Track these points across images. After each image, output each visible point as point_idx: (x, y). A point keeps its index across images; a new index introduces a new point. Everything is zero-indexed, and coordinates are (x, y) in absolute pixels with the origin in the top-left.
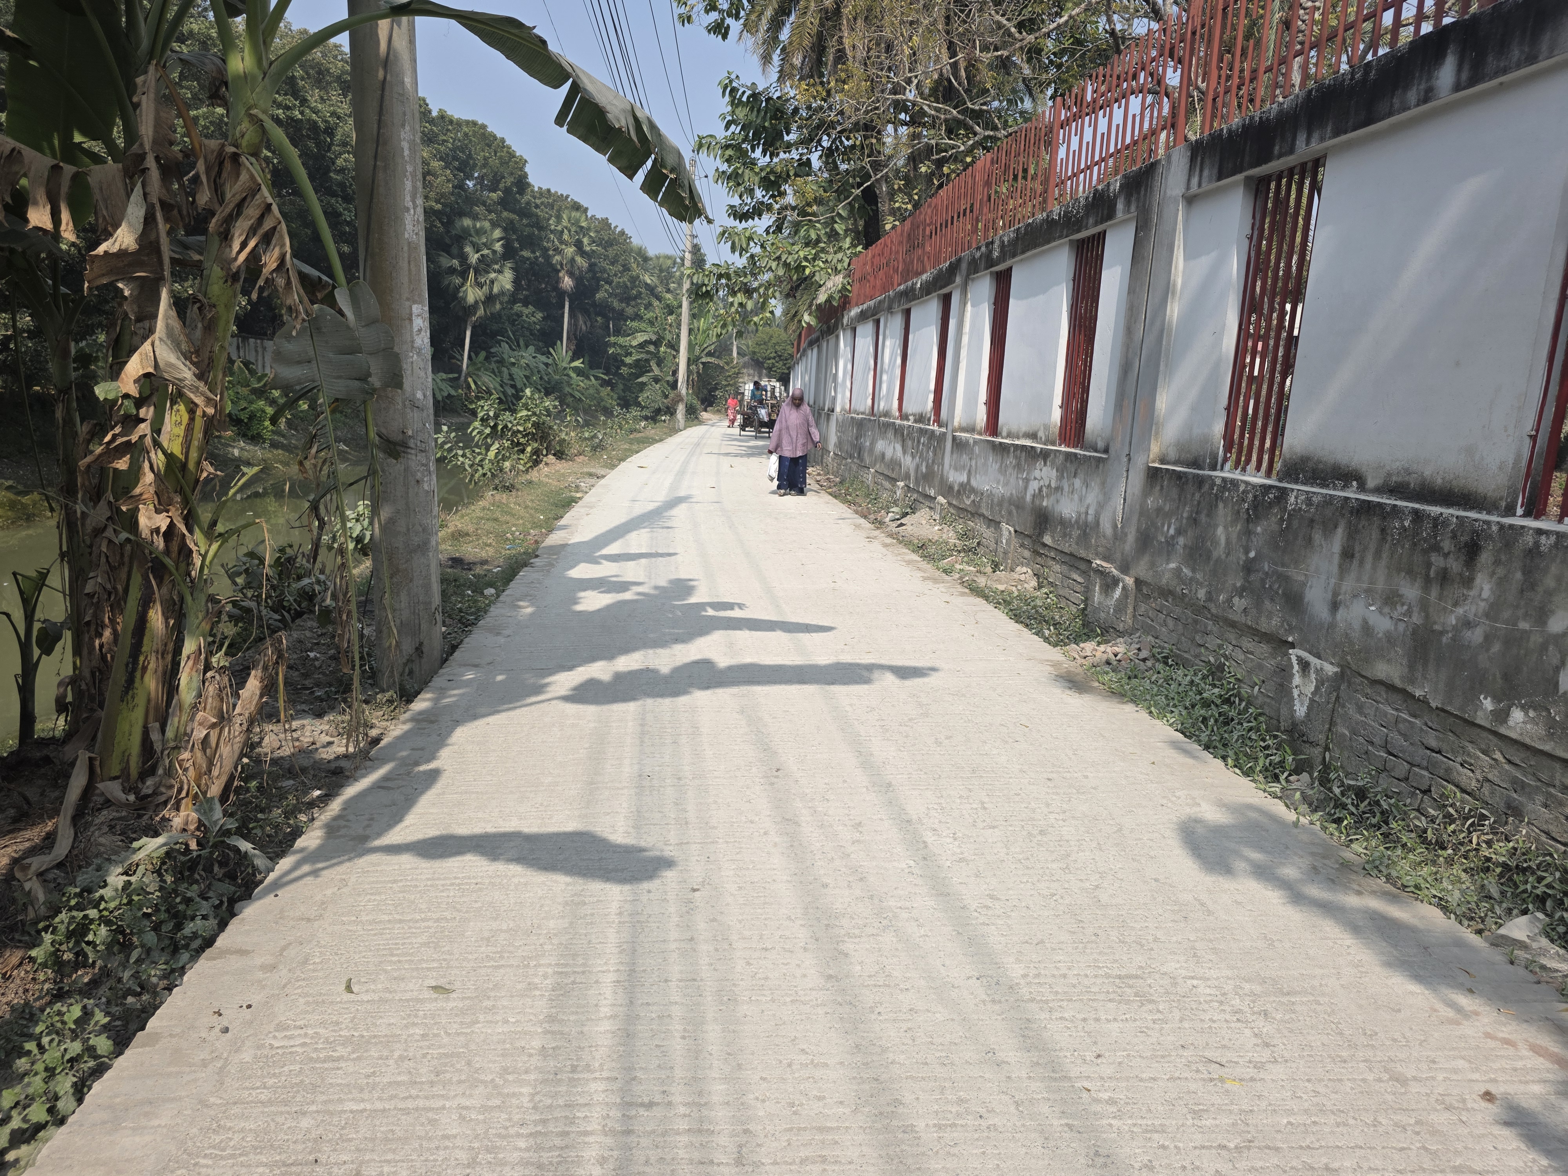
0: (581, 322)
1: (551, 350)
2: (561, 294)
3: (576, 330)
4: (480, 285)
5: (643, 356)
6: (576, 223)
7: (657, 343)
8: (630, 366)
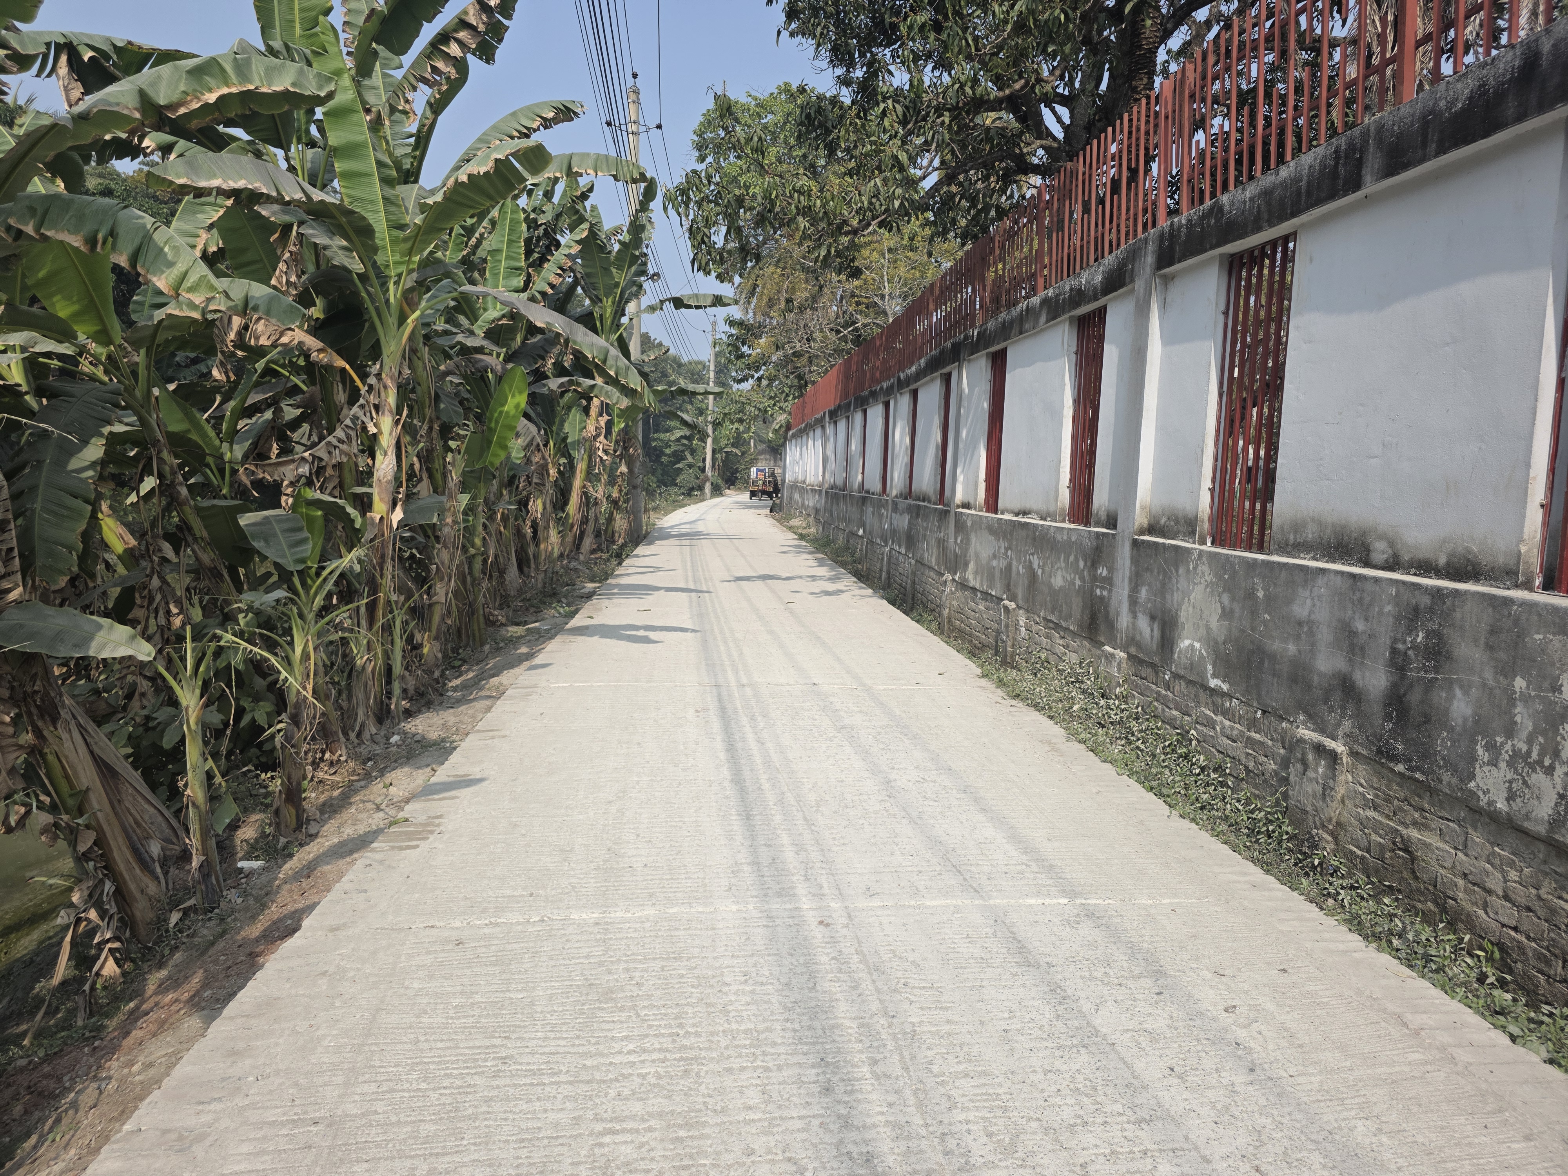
5: (681, 448)
7: (690, 438)
8: (668, 456)
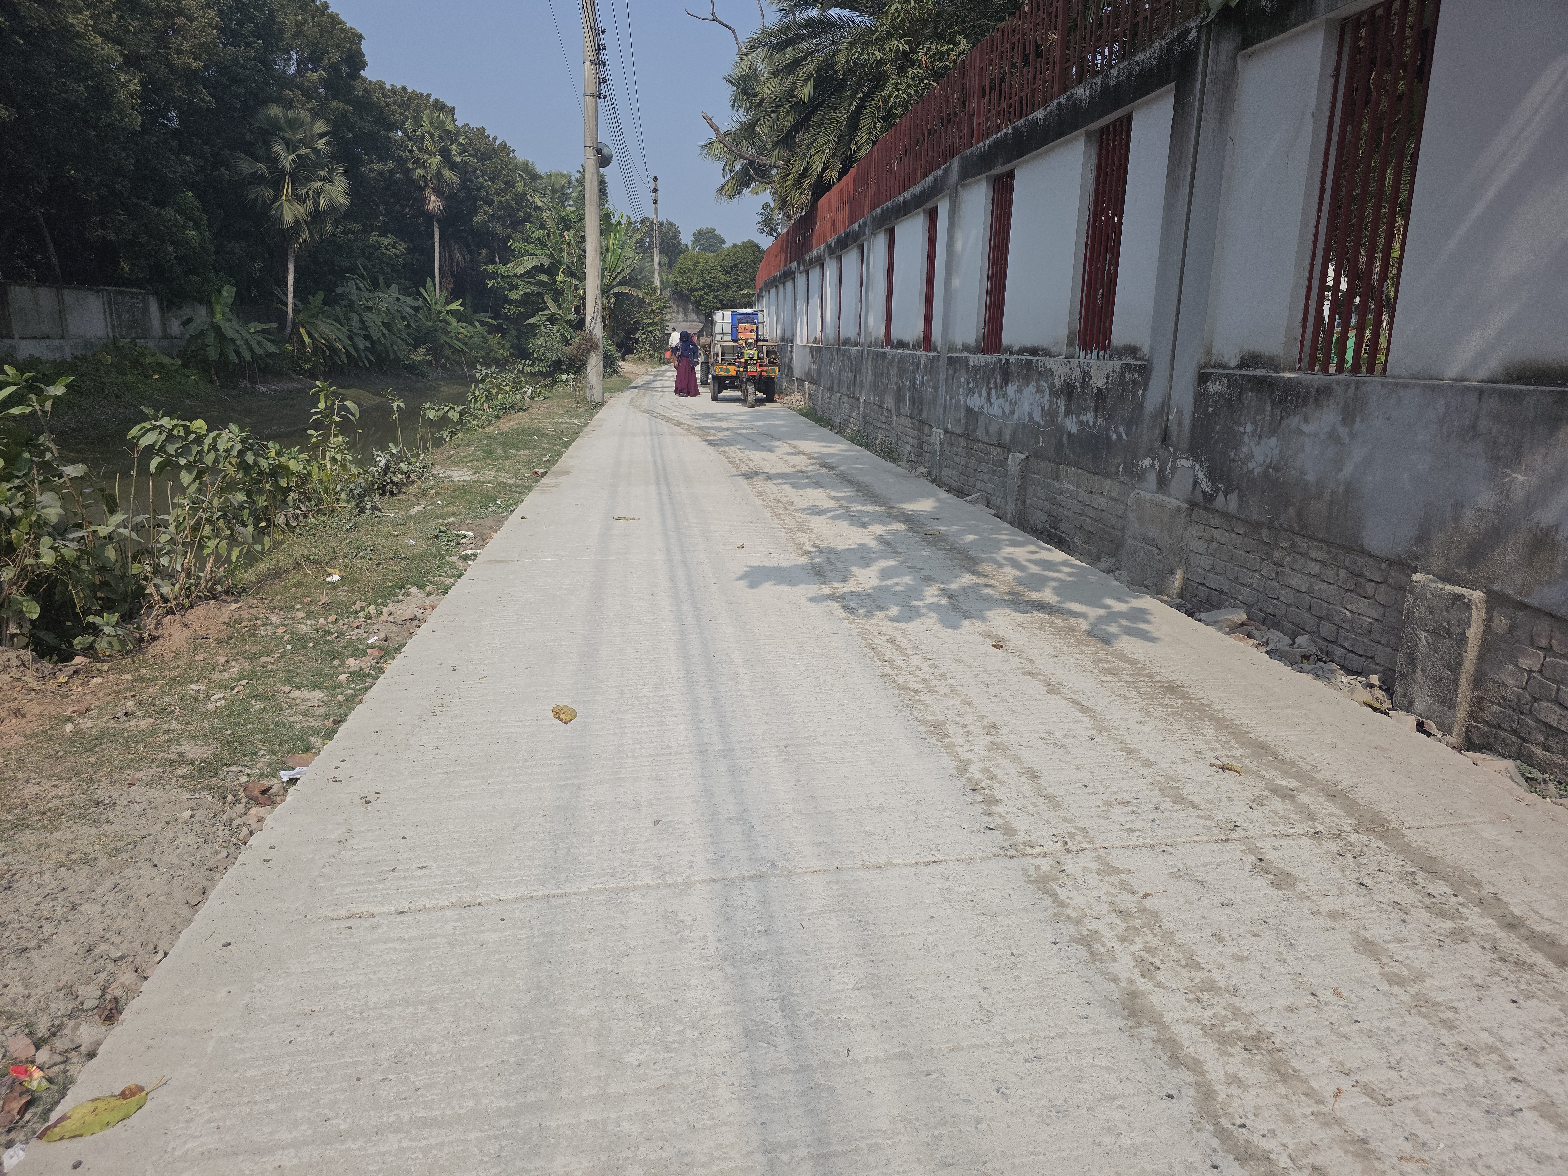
0: (457, 254)
1: (422, 290)
2: (429, 218)
3: (451, 266)
4: (302, 200)
5: (534, 288)
6: (441, 126)
7: (551, 271)
8: (518, 303)
